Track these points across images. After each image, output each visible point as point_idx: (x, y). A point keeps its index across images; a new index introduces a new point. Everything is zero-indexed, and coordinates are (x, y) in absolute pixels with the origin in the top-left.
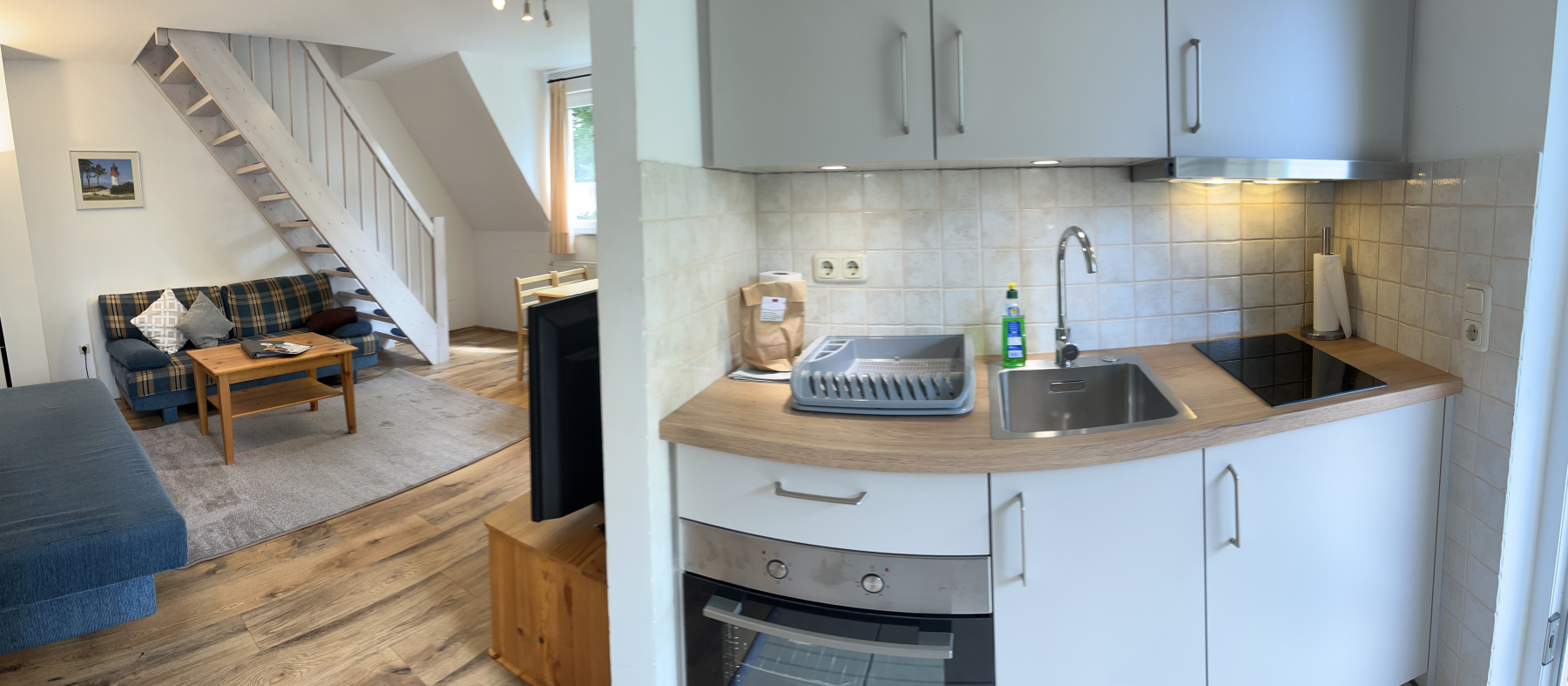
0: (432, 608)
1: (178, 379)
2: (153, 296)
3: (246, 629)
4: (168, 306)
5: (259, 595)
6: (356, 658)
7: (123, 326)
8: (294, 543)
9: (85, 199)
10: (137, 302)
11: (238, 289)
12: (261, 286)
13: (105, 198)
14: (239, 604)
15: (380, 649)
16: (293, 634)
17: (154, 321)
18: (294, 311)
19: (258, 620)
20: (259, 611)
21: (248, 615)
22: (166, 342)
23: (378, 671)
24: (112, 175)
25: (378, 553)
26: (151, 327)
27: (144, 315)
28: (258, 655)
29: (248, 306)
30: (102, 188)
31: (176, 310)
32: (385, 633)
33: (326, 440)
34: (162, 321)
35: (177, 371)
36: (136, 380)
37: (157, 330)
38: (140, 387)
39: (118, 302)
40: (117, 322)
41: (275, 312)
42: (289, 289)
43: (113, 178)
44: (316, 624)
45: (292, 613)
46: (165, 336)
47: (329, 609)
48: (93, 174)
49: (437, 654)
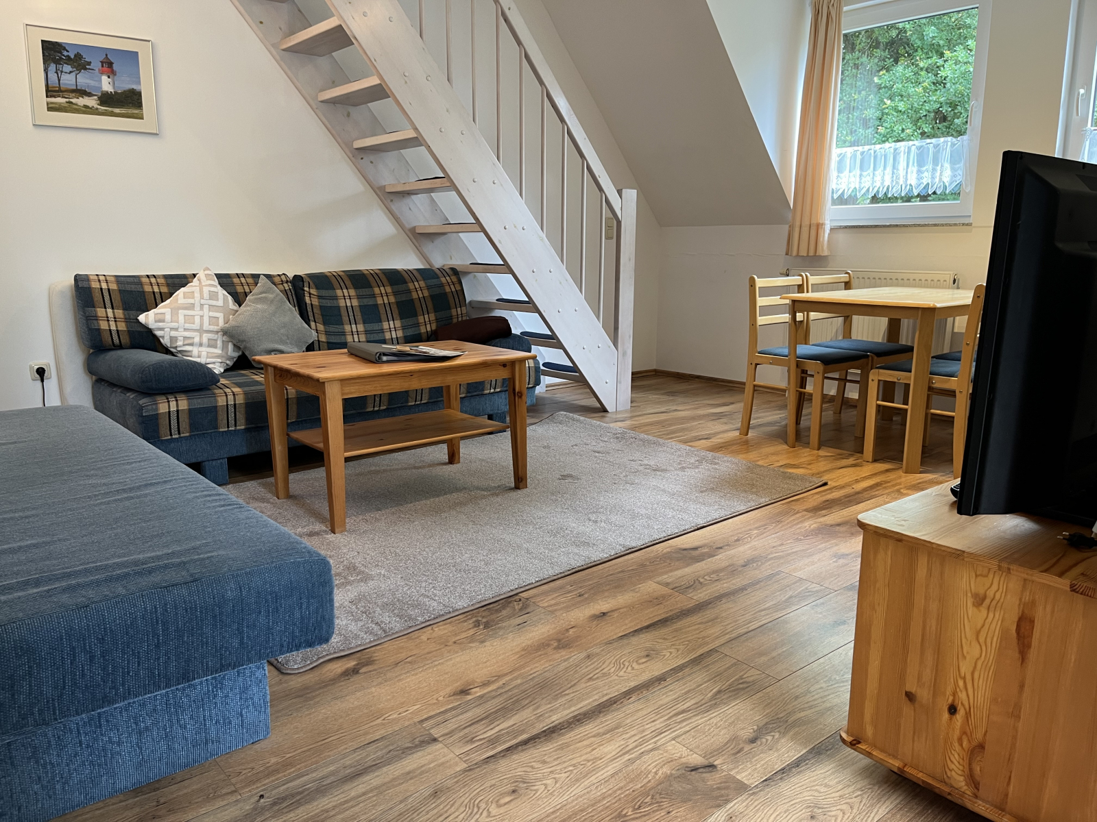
0: (719, 692)
1: (231, 410)
2: (177, 281)
3: (435, 740)
4: (206, 295)
5: (442, 693)
6: (627, 757)
7: (122, 326)
8: (477, 624)
9: (50, 109)
10: (148, 288)
11: (321, 281)
12: (358, 280)
13: (87, 110)
14: (412, 709)
15: (659, 743)
16: (515, 738)
17: (181, 318)
18: (410, 321)
19: (451, 725)
20: (449, 715)
21: (431, 722)
22: (204, 354)
23: (666, 770)
24: (102, 73)
25: (612, 630)
26: (176, 329)
27: (164, 308)
28: (465, 771)
29: (338, 308)
30: (83, 93)
31: (220, 303)
32: (659, 724)
33: (484, 497)
34: (197, 319)
35: (231, 397)
36: (157, 409)
37: (187, 334)
38: (164, 422)
39: (114, 286)
40: (111, 320)
41: (380, 321)
42: (401, 287)
43: (104, 78)
44: (548, 721)
45: (504, 711)
46: (201, 345)
47: (562, 700)
48: (67, 68)
49: (747, 748)
